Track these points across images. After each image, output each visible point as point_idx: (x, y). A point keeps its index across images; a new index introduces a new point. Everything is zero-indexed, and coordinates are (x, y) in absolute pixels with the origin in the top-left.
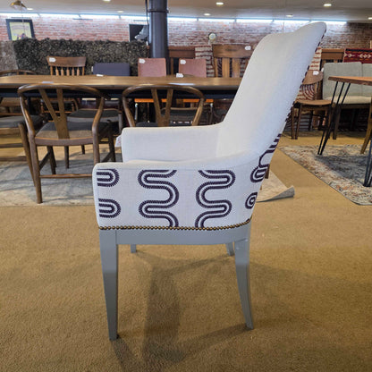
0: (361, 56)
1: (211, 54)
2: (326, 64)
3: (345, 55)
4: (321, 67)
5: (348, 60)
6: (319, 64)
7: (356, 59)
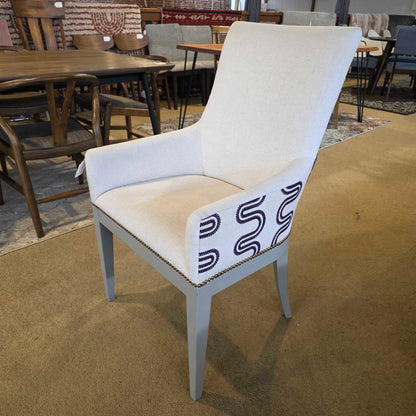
0: (176, 17)
1: (11, 12)
2: (148, 26)
3: (163, 16)
4: (143, 29)
5: (166, 21)
6: (140, 26)
7: (172, 20)
